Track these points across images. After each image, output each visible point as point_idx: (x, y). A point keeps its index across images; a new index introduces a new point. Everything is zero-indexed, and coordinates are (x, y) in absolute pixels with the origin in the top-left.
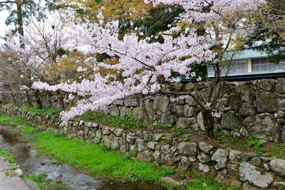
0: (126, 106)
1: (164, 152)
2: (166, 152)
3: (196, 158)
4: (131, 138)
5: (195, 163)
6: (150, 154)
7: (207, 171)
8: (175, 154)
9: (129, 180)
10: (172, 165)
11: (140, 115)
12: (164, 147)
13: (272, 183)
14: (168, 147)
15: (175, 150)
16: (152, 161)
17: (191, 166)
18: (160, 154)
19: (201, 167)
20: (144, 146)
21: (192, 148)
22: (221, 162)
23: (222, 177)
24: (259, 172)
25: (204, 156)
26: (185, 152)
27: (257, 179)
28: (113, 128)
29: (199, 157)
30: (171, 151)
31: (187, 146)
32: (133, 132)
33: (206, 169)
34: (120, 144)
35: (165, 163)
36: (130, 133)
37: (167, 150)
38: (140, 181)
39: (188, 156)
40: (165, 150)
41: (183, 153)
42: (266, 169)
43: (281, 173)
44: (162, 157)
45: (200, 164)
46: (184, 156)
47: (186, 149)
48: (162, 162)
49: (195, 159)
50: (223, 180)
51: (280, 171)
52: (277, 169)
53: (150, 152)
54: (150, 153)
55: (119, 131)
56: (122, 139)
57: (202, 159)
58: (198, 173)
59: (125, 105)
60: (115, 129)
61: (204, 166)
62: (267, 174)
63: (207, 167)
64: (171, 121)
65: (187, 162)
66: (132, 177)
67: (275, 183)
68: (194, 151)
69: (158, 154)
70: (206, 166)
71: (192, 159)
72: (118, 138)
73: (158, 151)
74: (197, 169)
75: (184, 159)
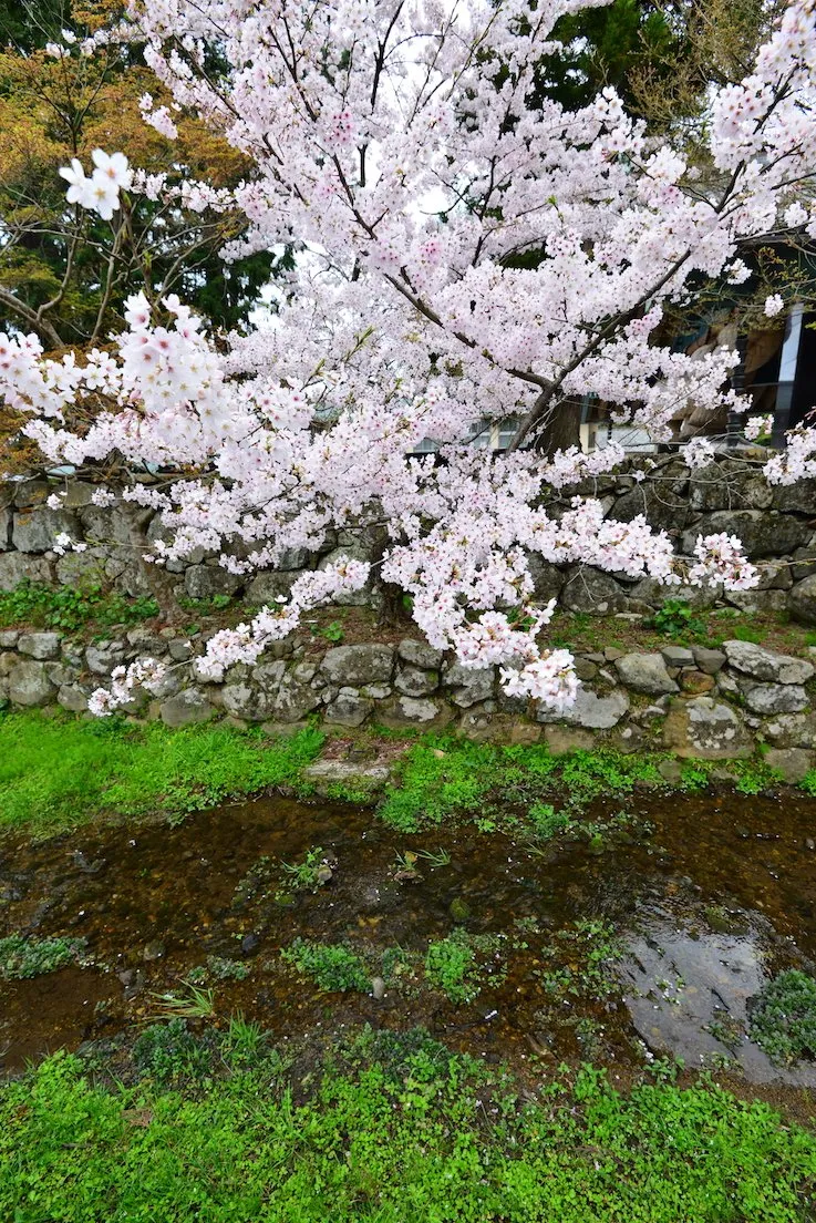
0: (21, 549)
1: (268, 686)
2: (275, 686)
3: (392, 686)
4: (109, 657)
5: (387, 702)
6: (207, 700)
7: (432, 716)
8: (313, 685)
9: (190, 809)
10: (304, 718)
11: (95, 577)
12: (267, 670)
13: (627, 713)
14: (283, 667)
15: (310, 673)
16: (217, 719)
17: (374, 712)
18: (252, 695)
19: (410, 707)
20: (175, 678)
21: (376, 662)
22: (479, 685)
23: (482, 722)
24: (592, 694)
25: (418, 676)
26: (351, 675)
27: (589, 710)
28: (13, 635)
29: (400, 682)
30: (295, 677)
31: (358, 656)
32: (112, 639)
33: (428, 711)
34: (58, 683)
35: (274, 715)
36: (103, 644)
37: (278, 677)
38: (227, 799)
39: (358, 684)
40: (272, 678)
41: (343, 677)
42: (609, 682)
43: (650, 687)
44: (262, 701)
45: (403, 700)
46: (349, 685)
47: (355, 666)
48: (260, 714)
49: (389, 691)
50: (484, 729)
51: (650, 681)
52: (639, 680)
53: (201, 692)
54: (204, 696)
55: (45, 641)
56: (64, 667)
57: (413, 685)
58: (400, 726)
59: (15, 549)
60: (19, 635)
61: (422, 705)
62: (613, 694)
63: (431, 705)
64: (226, 585)
65: (360, 703)
66: (192, 793)
67: (636, 713)
68: (383, 668)
69: (245, 694)
70: (426, 702)
71: (377, 692)
72: (41, 664)
73: (242, 685)
74: (399, 715)
75: (349, 694)
